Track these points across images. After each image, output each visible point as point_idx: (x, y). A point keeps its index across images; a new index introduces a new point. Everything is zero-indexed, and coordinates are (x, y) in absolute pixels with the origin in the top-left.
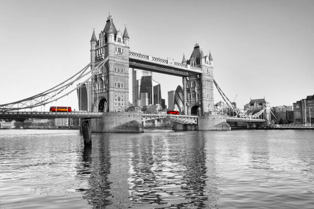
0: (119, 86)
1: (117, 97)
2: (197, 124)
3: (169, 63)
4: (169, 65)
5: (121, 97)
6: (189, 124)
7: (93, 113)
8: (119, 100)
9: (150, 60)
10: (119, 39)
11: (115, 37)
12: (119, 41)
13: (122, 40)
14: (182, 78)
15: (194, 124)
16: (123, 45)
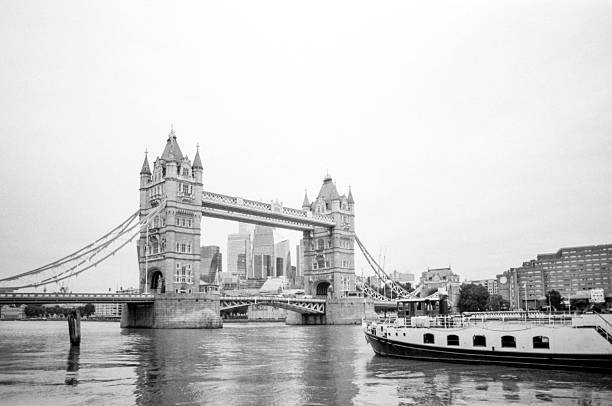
0: (183, 249)
1: (180, 268)
2: (325, 314)
3: (273, 209)
4: (273, 212)
5: (187, 269)
6: (312, 314)
7: (143, 296)
8: (184, 273)
9: (240, 205)
10: (186, 170)
11: (179, 168)
12: (186, 173)
13: (190, 173)
14: (302, 233)
15: (318, 314)
16: (192, 180)
